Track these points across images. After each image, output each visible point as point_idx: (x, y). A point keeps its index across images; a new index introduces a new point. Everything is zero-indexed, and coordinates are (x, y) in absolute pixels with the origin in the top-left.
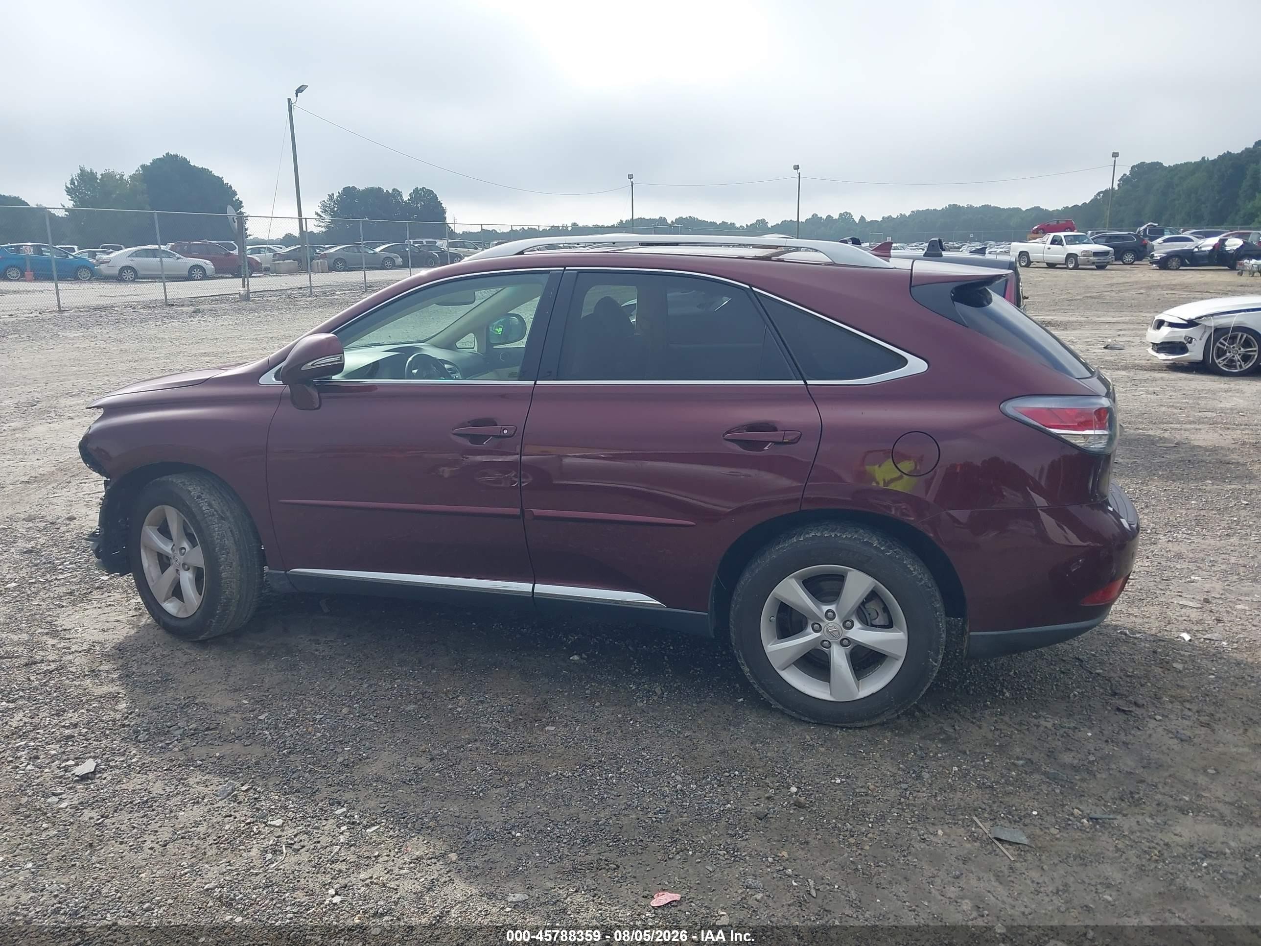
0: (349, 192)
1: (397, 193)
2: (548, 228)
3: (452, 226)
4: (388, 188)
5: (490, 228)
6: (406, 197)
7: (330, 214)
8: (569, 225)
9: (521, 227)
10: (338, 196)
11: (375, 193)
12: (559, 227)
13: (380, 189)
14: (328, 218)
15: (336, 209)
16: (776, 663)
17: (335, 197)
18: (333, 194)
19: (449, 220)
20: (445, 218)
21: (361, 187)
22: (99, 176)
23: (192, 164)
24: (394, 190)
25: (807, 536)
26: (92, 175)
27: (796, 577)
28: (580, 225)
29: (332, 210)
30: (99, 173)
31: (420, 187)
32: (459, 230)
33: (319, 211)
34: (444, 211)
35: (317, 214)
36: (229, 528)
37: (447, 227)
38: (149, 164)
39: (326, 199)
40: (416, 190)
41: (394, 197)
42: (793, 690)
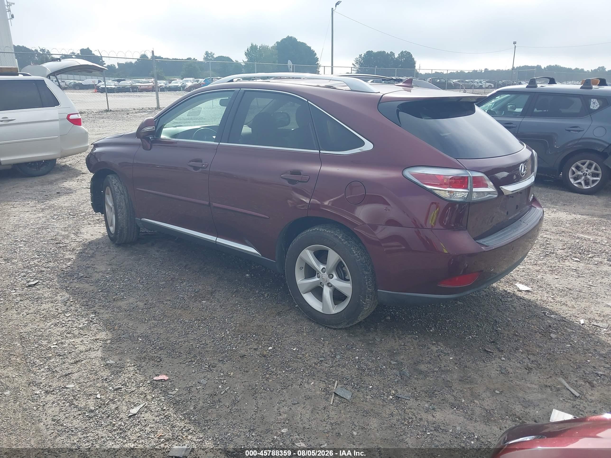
0: (369, 53)
1: (392, 54)
2: (471, 71)
3: (418, 70)
4: (388, 51)
5: (439, 71)
6: (396, 56)
7: (359, 65)
8: (483, 70)
9: (456, 71)
10: (364, 56)
11: (382, 54)
12: (477, 71)
13: (384, 52)
14: (357, 66)
15: (362, 62)
16: (301, 290)
17: (362, 56)
18: (361, 55)
19: (417, 67)
20: (415, 66)
21: (375, 51)
22: (258, 47)
23: (298, 41)
24: (391, 52)
25: (313, 230)
26: (256, 46)
27: (309, 249)
28: (490, 70)
29: (360, 62)
30: (259, 45)
31: (404, 51)
32: (422, 72)
33: (354, 63)
34: (414, 63)
35: (353, 64)
36: (124, 198)
37: (415, 71)
38: (280, 41)
39: (358, 56)
40: (402, 53)
41: (391, 56)
42: (307, 304)
